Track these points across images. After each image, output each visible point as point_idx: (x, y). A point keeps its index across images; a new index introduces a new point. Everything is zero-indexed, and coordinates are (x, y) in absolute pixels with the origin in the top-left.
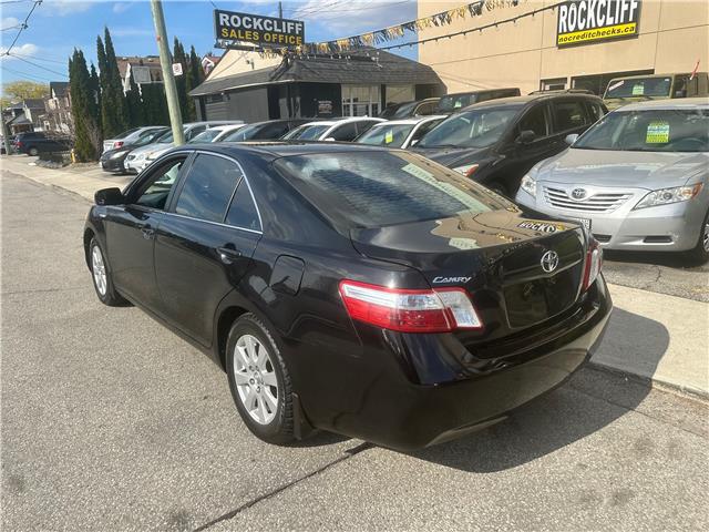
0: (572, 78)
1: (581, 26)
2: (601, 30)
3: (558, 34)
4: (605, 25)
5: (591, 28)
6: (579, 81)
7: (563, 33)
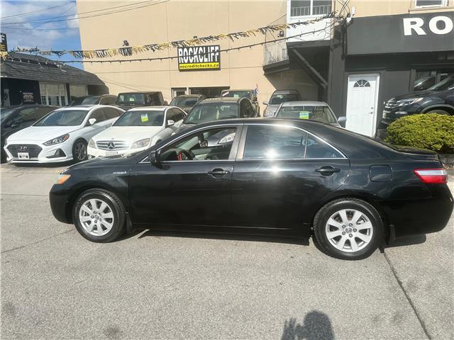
0: (189, 88)
1: (191, 61)
2: (202, 64)
3: (179, 64)
4: (203, 62)
5: (196, 62)
6: (193, 90)
7: (181, 63)
